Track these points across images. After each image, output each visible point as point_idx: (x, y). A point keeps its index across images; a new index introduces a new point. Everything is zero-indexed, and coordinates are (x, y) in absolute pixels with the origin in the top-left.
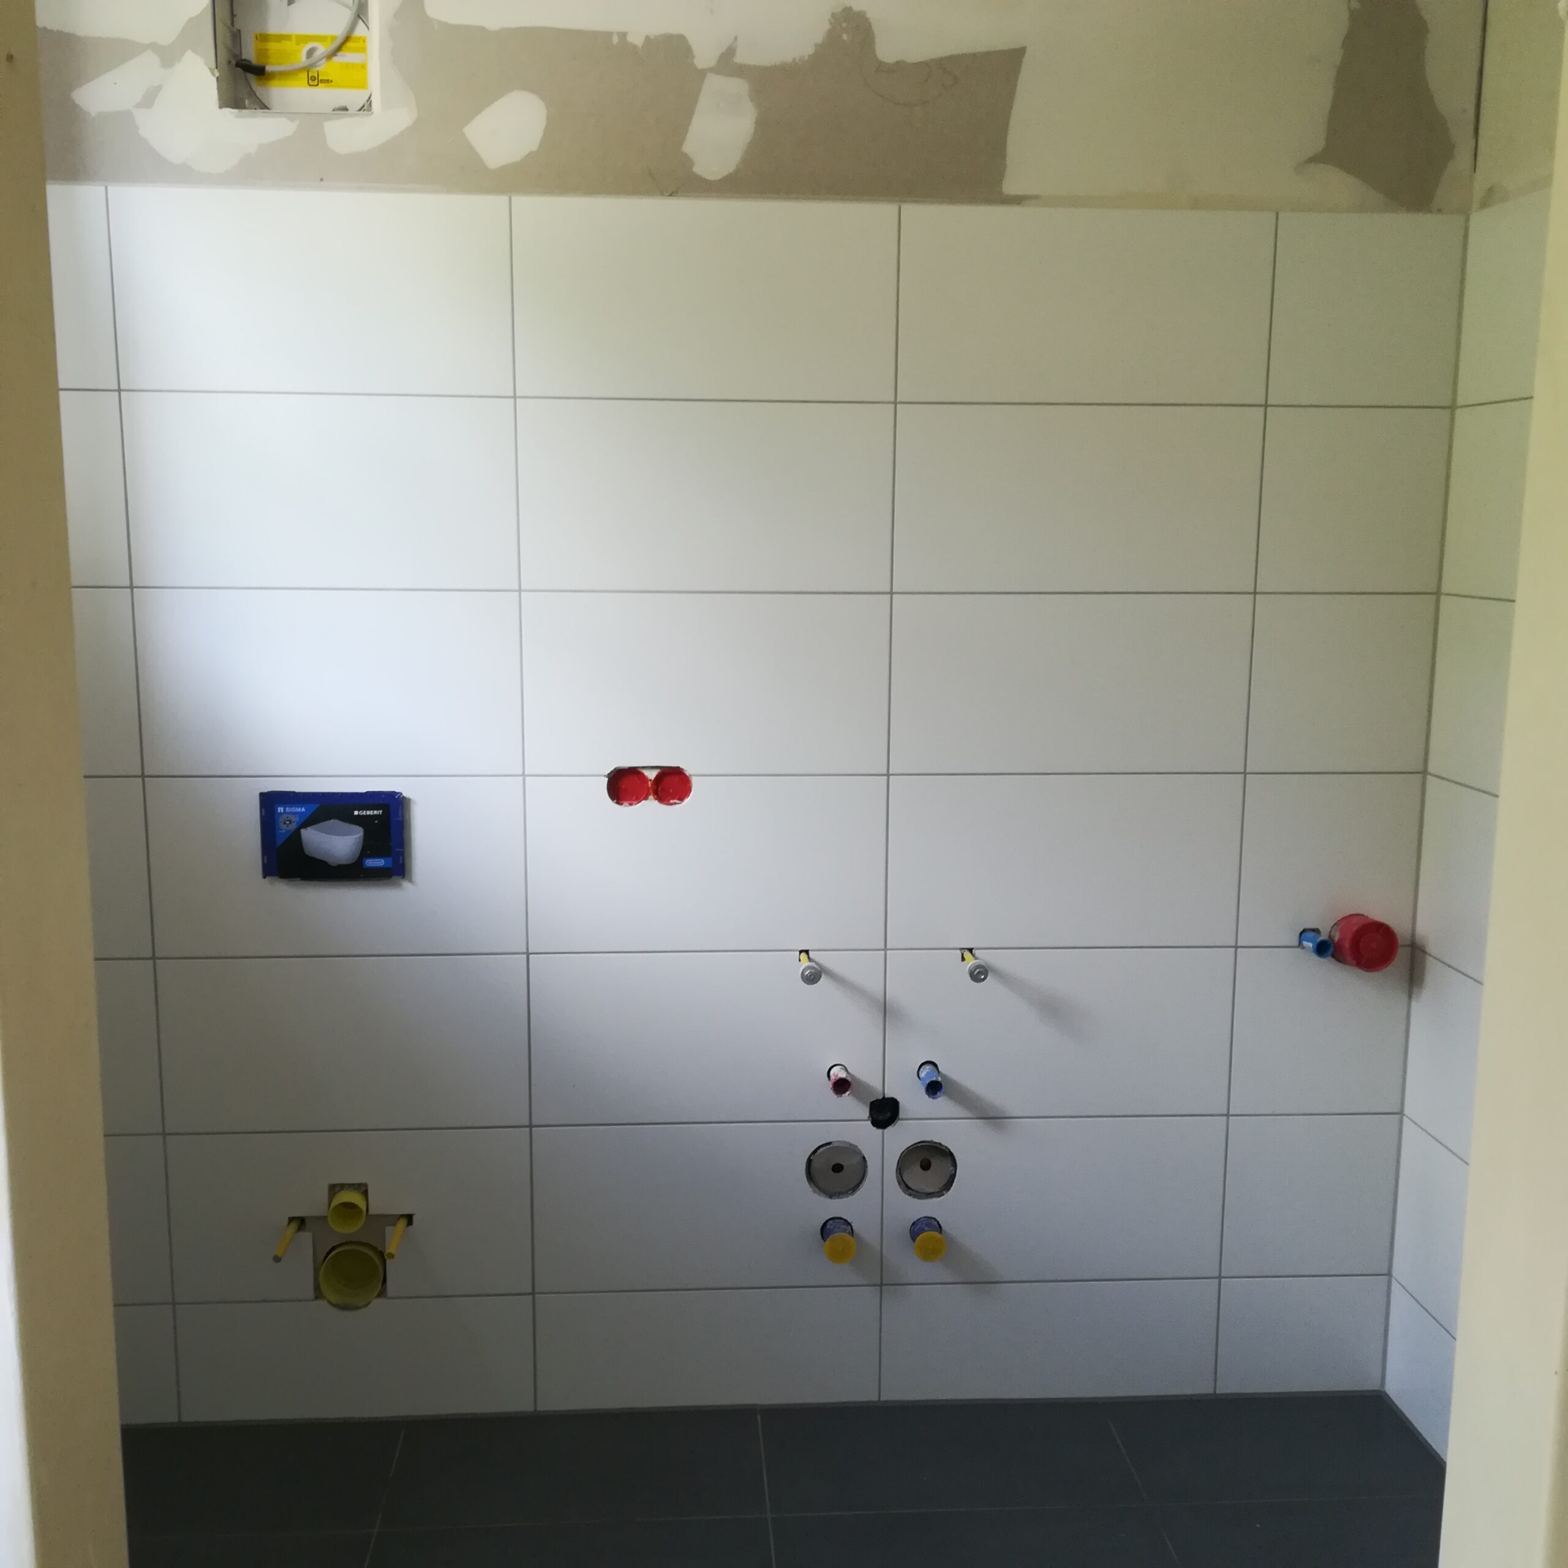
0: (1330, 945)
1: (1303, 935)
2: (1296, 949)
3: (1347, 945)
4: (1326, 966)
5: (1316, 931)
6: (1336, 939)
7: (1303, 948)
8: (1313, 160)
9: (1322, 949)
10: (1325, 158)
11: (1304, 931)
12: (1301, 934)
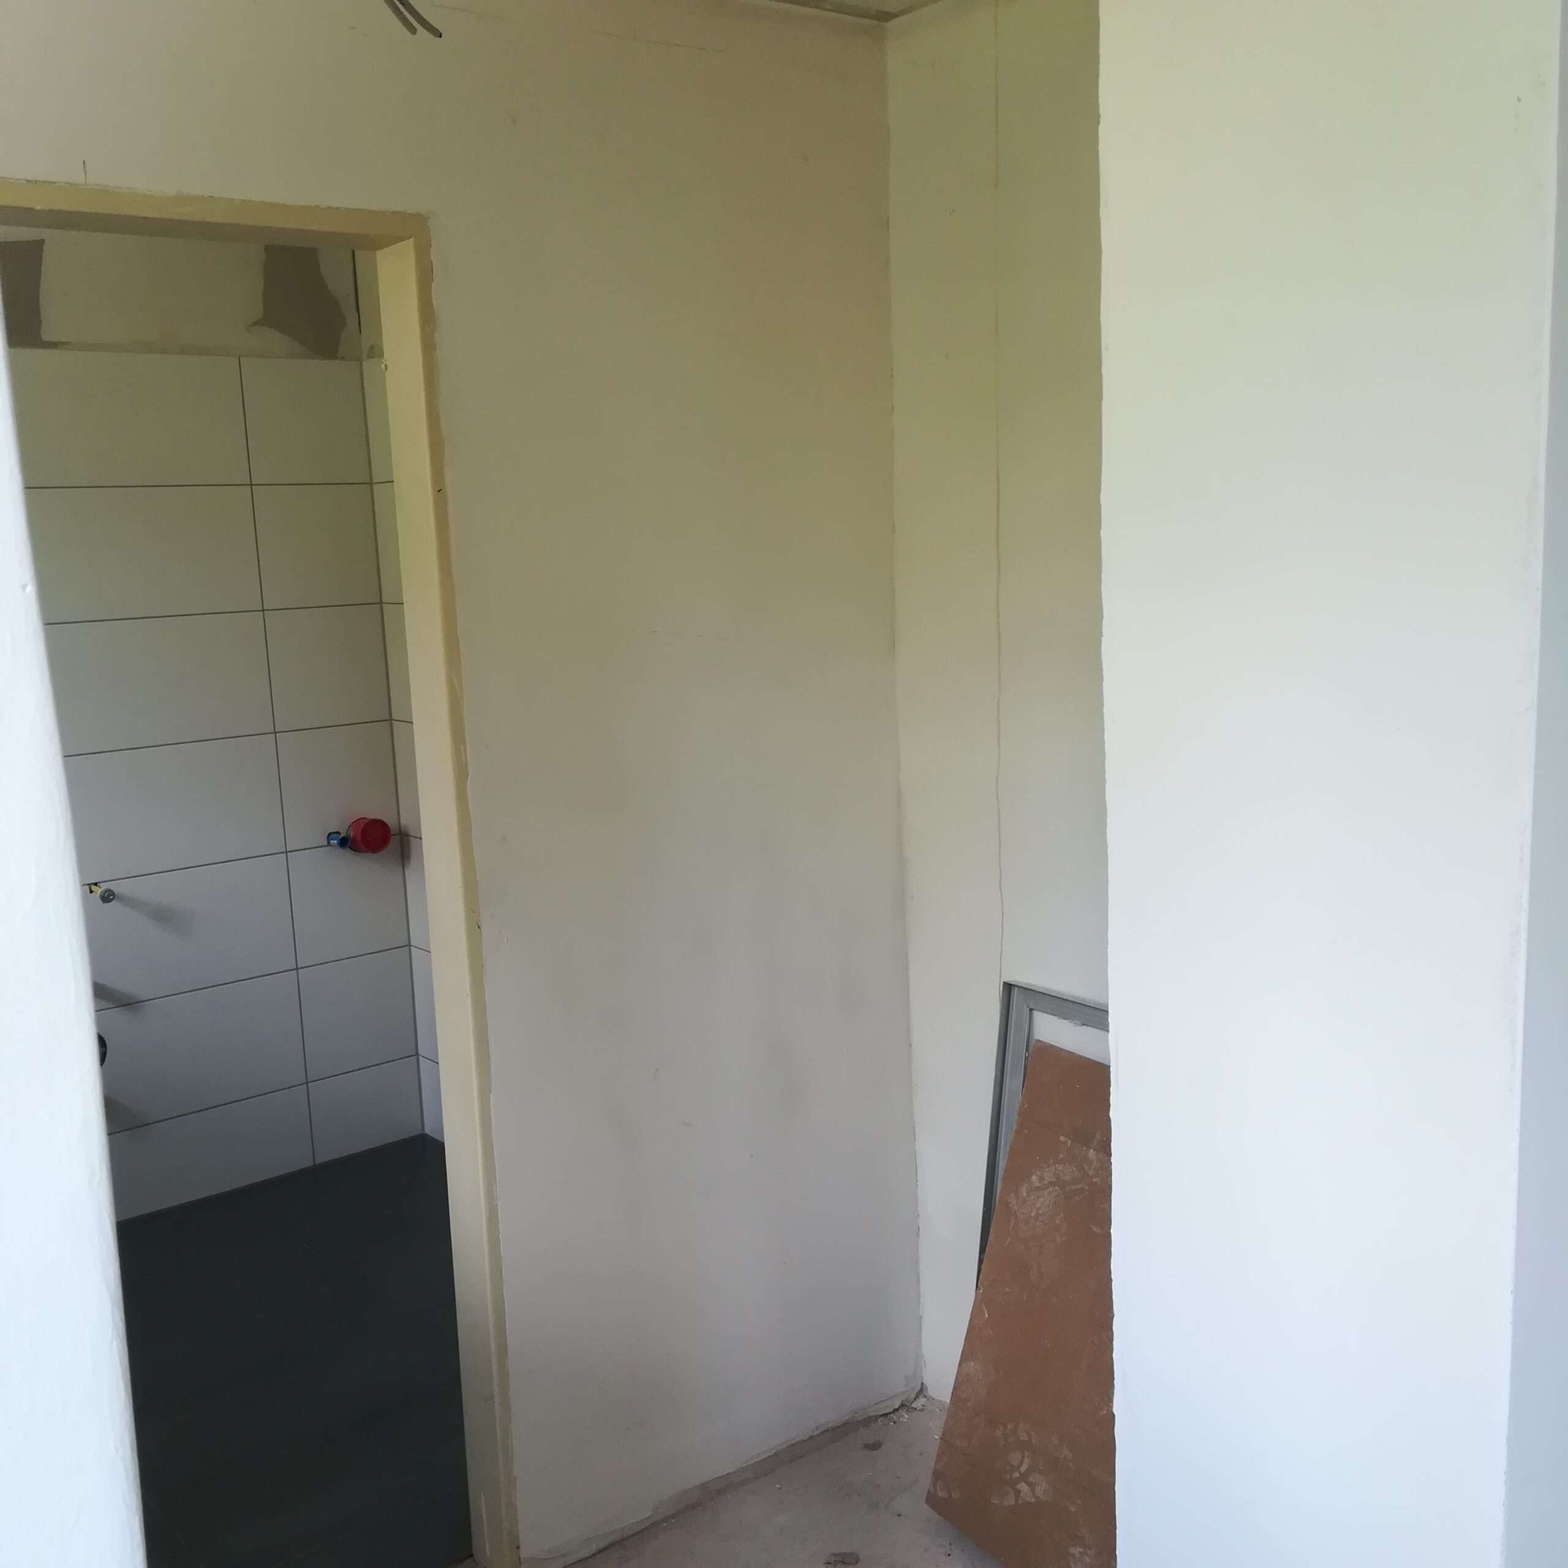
0: (348, 839)
1: (329, 837)
2: (327, 848)
3: (359, 837)
4: (346, 854)
5: (338, 833)
6: (352, 835)
7: (331, 846)
8: (256, 323)
9: (344, 843)
10: (265, 321)
11: (330, 834)
12: (328, 837)
